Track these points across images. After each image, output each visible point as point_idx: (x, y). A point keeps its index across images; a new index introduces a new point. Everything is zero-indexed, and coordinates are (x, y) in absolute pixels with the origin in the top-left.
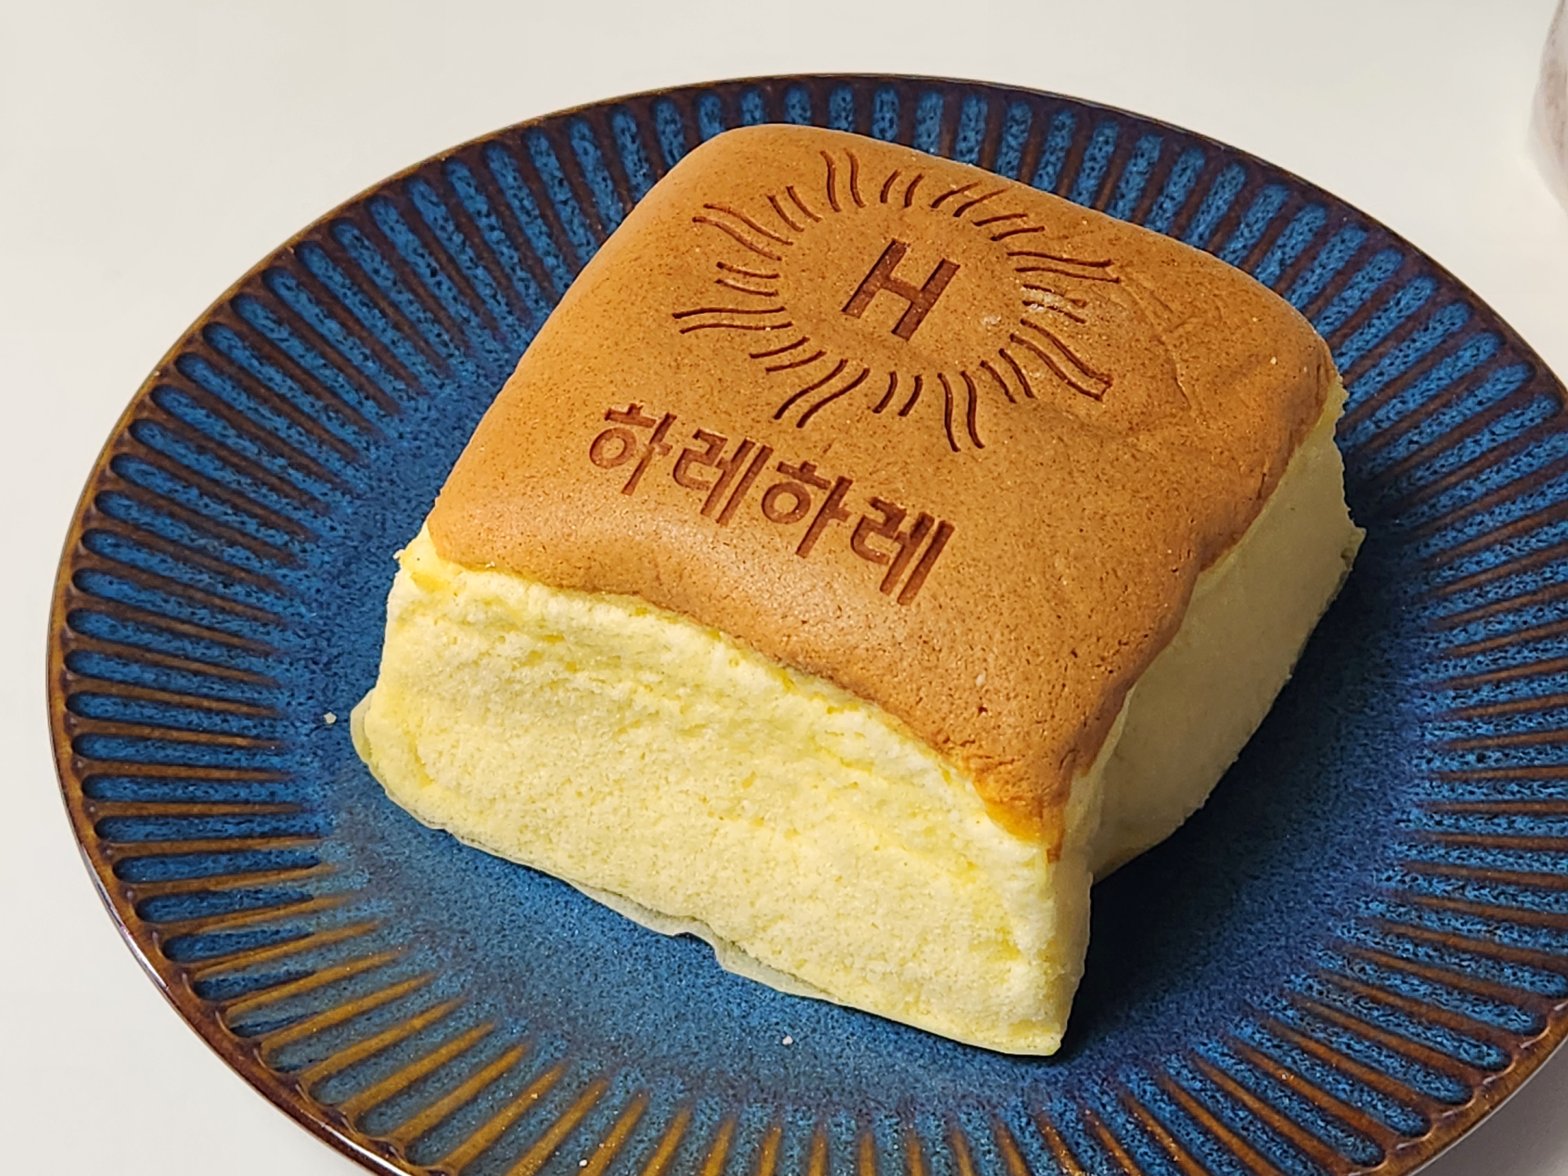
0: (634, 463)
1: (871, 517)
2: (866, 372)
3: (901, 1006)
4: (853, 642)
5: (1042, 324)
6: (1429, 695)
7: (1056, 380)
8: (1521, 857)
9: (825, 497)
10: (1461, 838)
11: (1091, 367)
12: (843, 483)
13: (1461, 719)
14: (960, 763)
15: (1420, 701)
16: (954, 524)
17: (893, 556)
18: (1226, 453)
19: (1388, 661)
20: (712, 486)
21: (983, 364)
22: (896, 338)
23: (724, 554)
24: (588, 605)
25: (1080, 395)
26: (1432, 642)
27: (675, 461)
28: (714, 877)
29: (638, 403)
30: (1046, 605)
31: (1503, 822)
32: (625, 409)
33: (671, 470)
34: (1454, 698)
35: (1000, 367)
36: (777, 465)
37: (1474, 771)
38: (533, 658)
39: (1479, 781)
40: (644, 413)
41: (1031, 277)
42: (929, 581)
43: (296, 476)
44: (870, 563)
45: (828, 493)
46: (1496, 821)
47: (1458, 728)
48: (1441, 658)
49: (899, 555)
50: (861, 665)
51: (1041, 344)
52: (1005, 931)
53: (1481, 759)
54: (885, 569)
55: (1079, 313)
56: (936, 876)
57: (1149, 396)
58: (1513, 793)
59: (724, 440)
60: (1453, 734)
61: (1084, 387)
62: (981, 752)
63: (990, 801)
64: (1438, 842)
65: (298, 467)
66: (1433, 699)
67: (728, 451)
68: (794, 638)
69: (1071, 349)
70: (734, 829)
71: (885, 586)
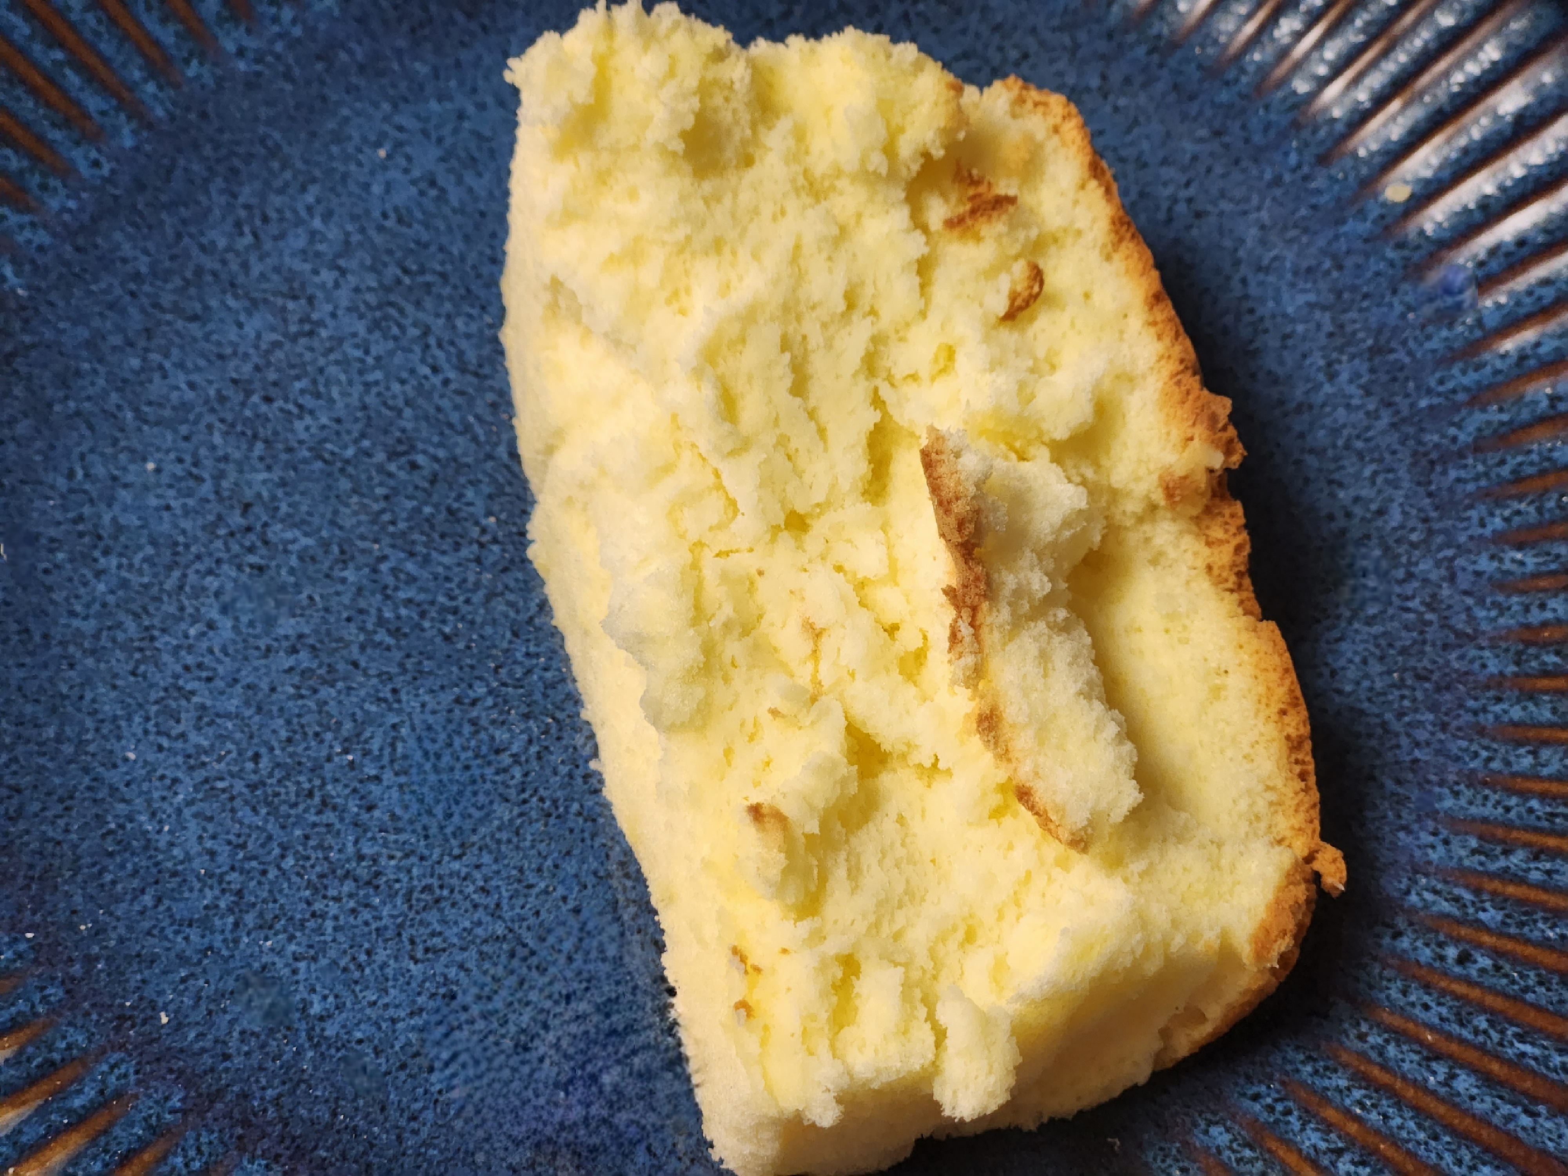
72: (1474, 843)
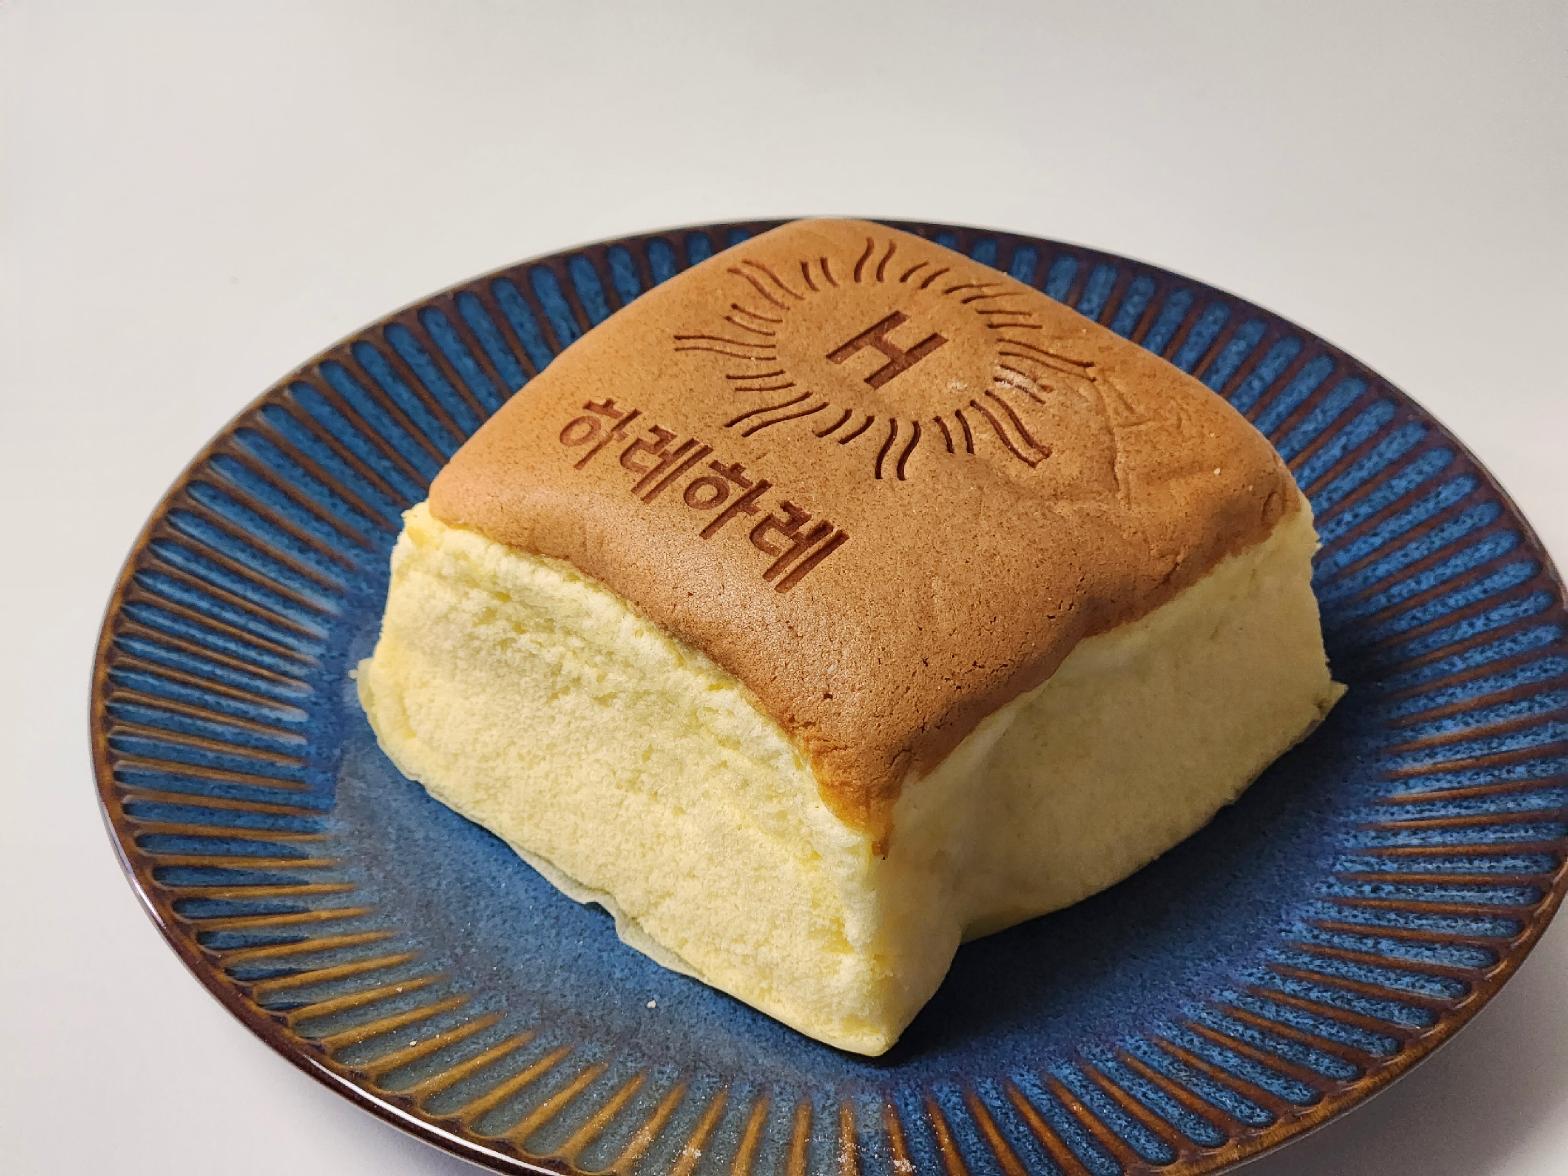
0: (592, 445)
1: (777, 516)
2: (825, 405)
3: (757, 991)
4: (727, 618)
5: (1004, 398)
6: (1353, 832)
7: (999, 443)
8: (1371, 971)
9: (742, 494)
10: (1327, 950)
11: (1036, 438)
12: (764, 486)
13: (1372, 856)
14: (802, 744)
15: (1341, 836)
16: (850, 535)
17: (784, 550)
18: (1140, 534)
19: (1329, 799)
20: (648, 470)
21: (938, 420)
22: (867, 386)
23: (640, 527)
24: (533, 567)
25: (1016, 460)
26: (1373, 790)
27: (626, 447)
28: (618, 848)
29: (614, 399)
30: (911, 616)
31: (1370, 942)
32: (602, 402)
33: (620, 453)
34: (1373, 838)
35: (952, 424)
36: (711, 462)
37: (1365, 899)
38: (489, 615)
39: (1365, 907)
40: (616, 407)
41: (1011, 361)
42: (810, 577)
43: (395, 477)
44: (762, 553)
45: (746, 491)
46: (1365, 941)
47: (1367, 863)
48: (1376, 804)
49: (790, 551)
50: (730, 640)
51: (997, 413)
52: (839, 923)
53: (1374, 890)
54: (773, 560)
55: (1043, 396)
56: (785, 861)
57: (1081, 472)
58: (1389, 921)
59: (674, 437)
60: (1359, 867)
61: (1024, 454)
62: (819, 735)
63: (823, 783)
64: (1306, 952)
65: (401, 471)
66: (1355, 837)
67: (672, 447)
68: (679, 607)
69: (1023, 422)
70: (635, 801)
71: (769, 574)
72: (1373, 834)
